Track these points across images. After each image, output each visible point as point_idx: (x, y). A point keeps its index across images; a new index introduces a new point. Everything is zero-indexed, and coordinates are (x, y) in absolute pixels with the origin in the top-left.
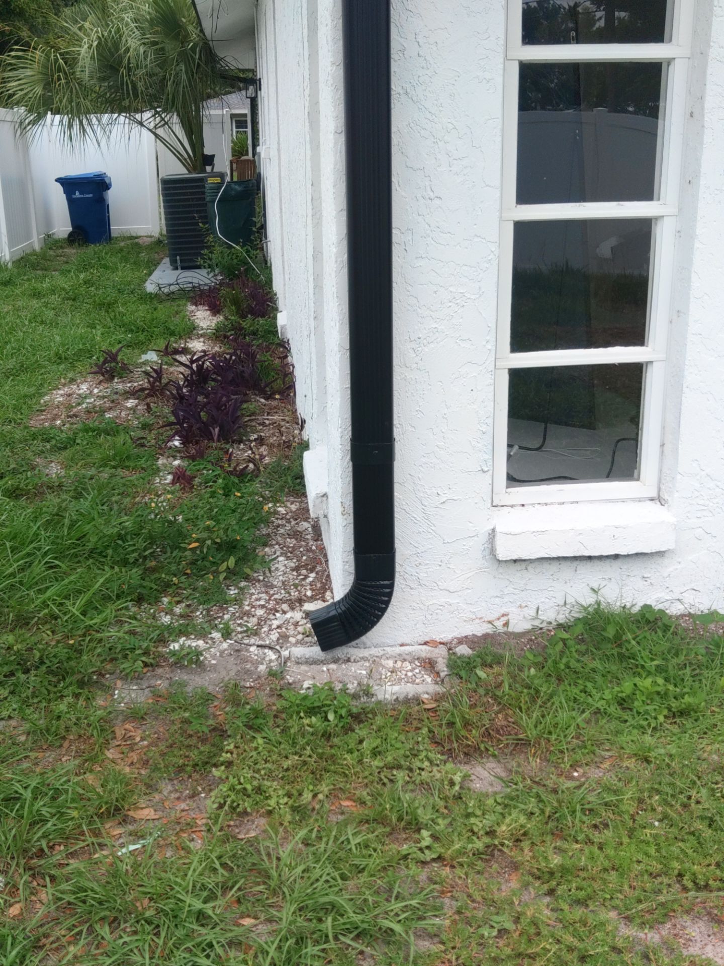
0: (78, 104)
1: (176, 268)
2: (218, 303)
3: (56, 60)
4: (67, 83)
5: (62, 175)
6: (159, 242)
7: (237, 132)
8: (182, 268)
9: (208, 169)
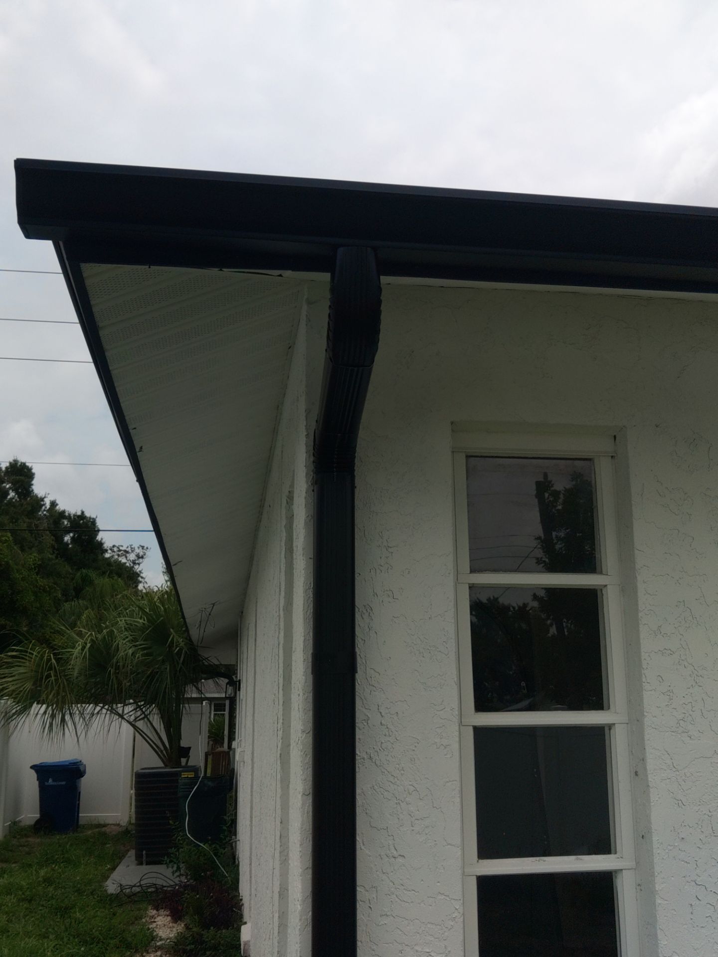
0: (63, 697)
1: (141, 863)
2: (180, 908)
3: (49, 660)
4: (56, 680)
5: (37, 762)
6: (127, 832)
7: (215, 714)
8: (148, 863)
9: (183, 761)
